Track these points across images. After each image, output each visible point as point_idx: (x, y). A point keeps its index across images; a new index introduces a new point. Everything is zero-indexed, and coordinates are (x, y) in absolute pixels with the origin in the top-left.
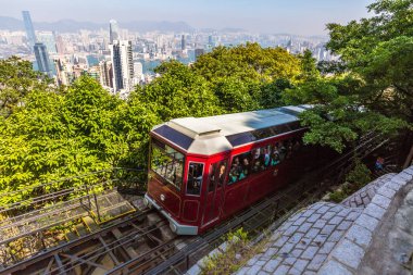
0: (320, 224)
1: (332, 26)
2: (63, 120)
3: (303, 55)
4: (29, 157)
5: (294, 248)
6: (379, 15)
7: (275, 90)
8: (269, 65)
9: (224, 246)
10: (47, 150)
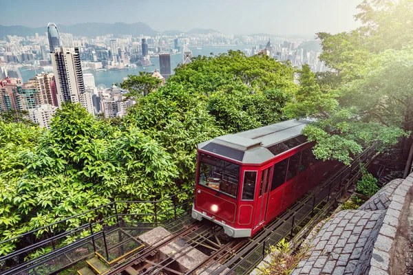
0: (350, 227)
1: (322, 35)
2: (51, 154)
3: (301, 68)
4: (18, 199)
5: (334, 248)
6: (366, 25)
7: (269, 103)
8: (256, 75)
9: (268, 258)
10: (36, 190)
